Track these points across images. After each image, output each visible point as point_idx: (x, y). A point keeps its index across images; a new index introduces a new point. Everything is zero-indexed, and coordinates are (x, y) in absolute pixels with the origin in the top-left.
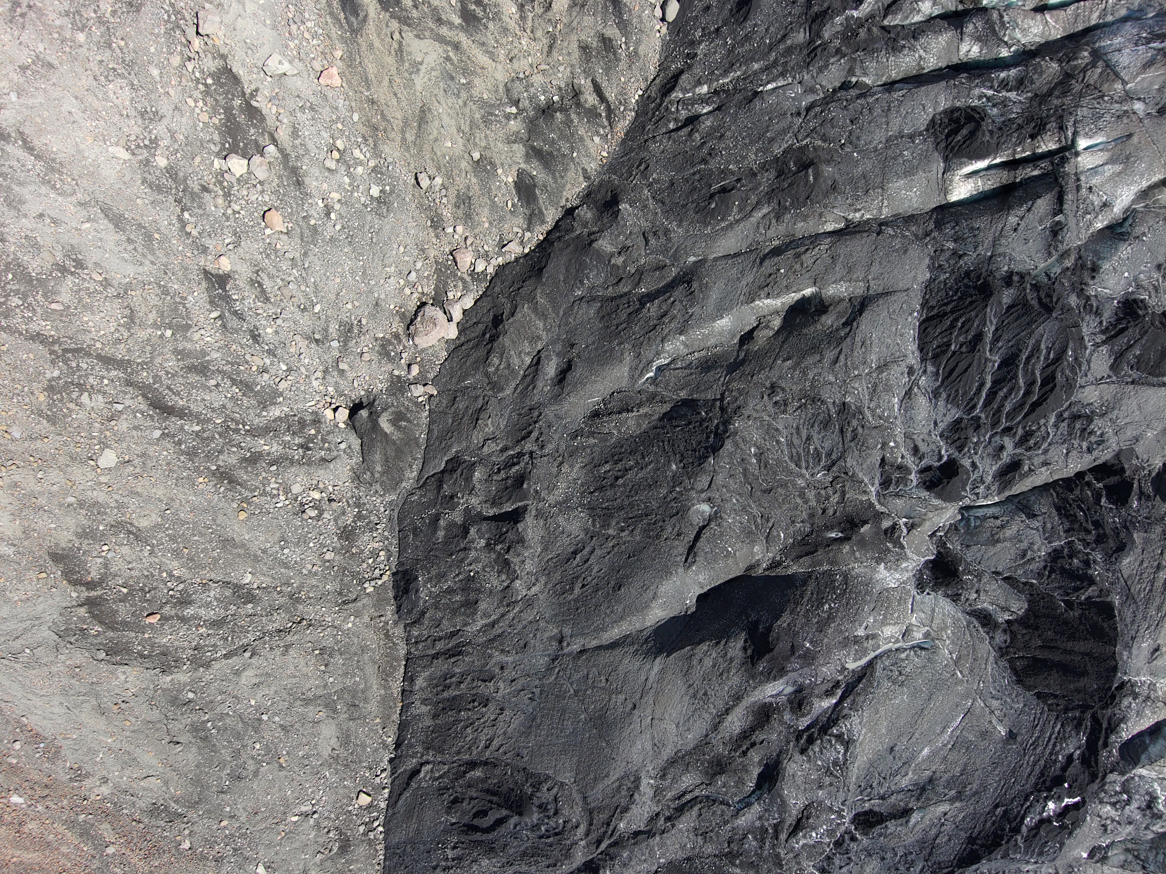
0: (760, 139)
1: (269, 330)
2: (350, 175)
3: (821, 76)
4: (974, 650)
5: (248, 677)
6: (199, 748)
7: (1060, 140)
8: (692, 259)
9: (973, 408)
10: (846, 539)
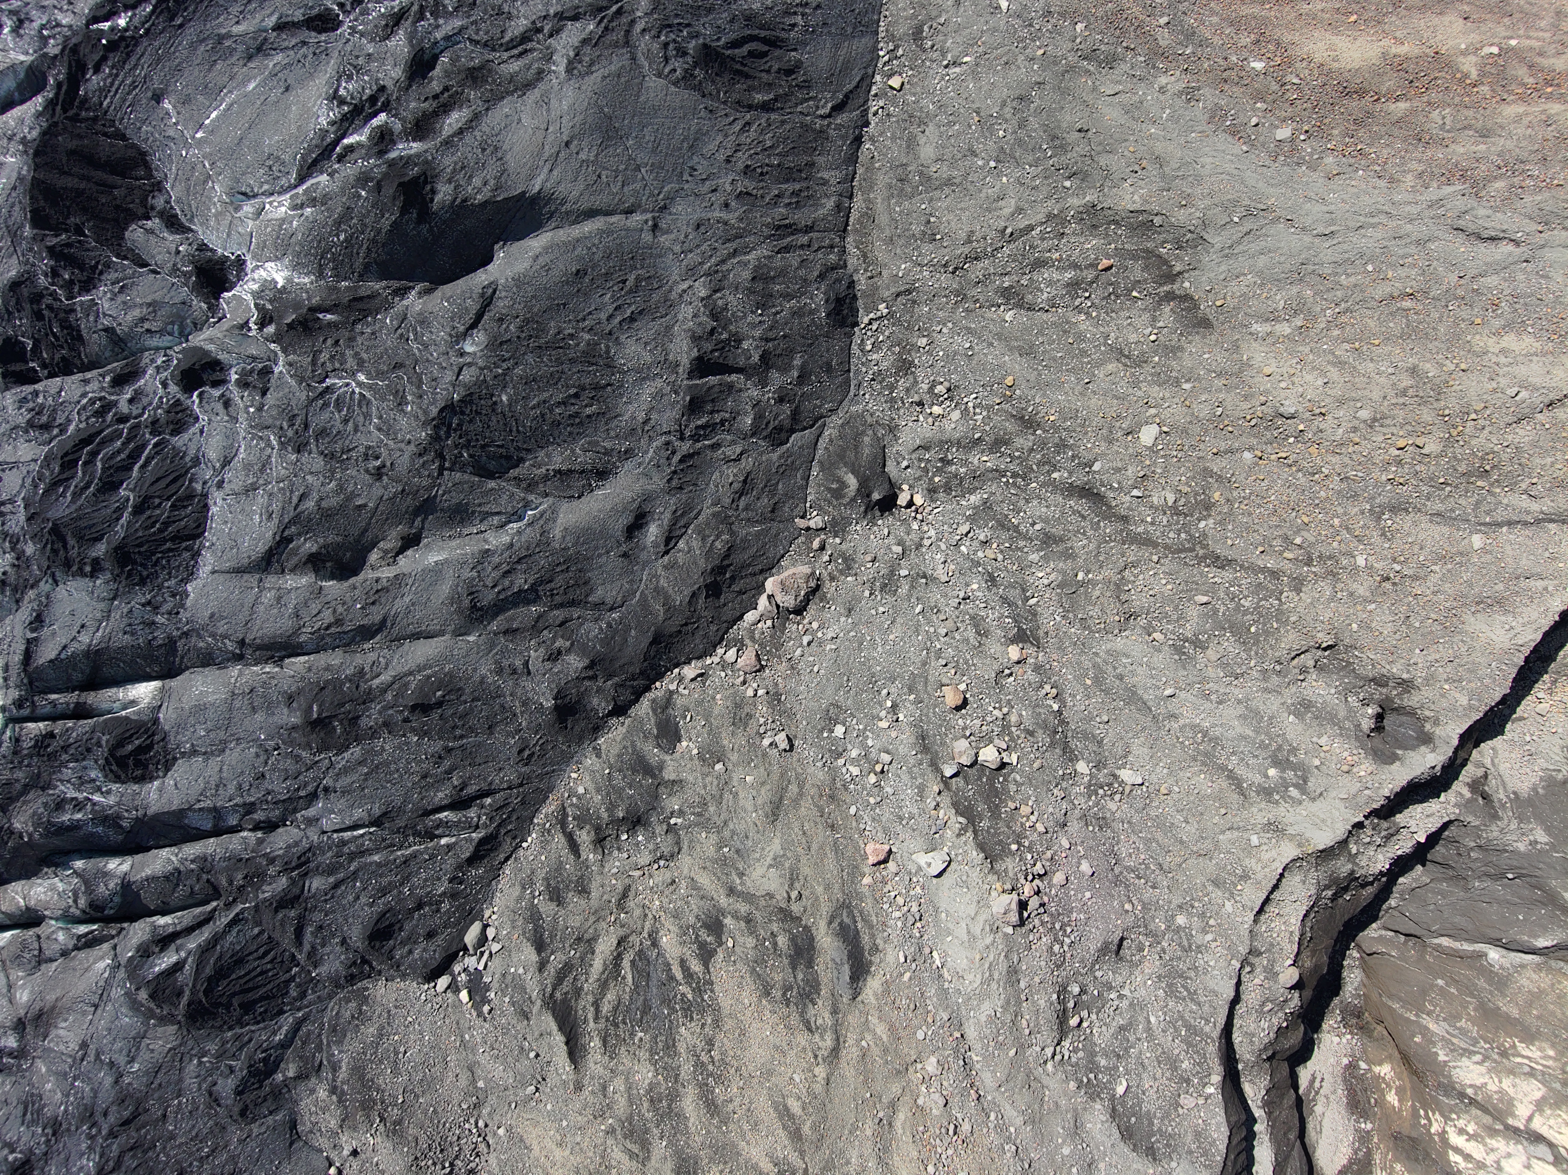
0: (377, 767)
1: (975, 586)
2: (867, 749)
3: (297, 839)
4: (188, 190)
5: (1008, 206)
6: (1059, 127)
7: (21, 729)
8: (471, 638)
9: (156, 445)
10: (313, 310)
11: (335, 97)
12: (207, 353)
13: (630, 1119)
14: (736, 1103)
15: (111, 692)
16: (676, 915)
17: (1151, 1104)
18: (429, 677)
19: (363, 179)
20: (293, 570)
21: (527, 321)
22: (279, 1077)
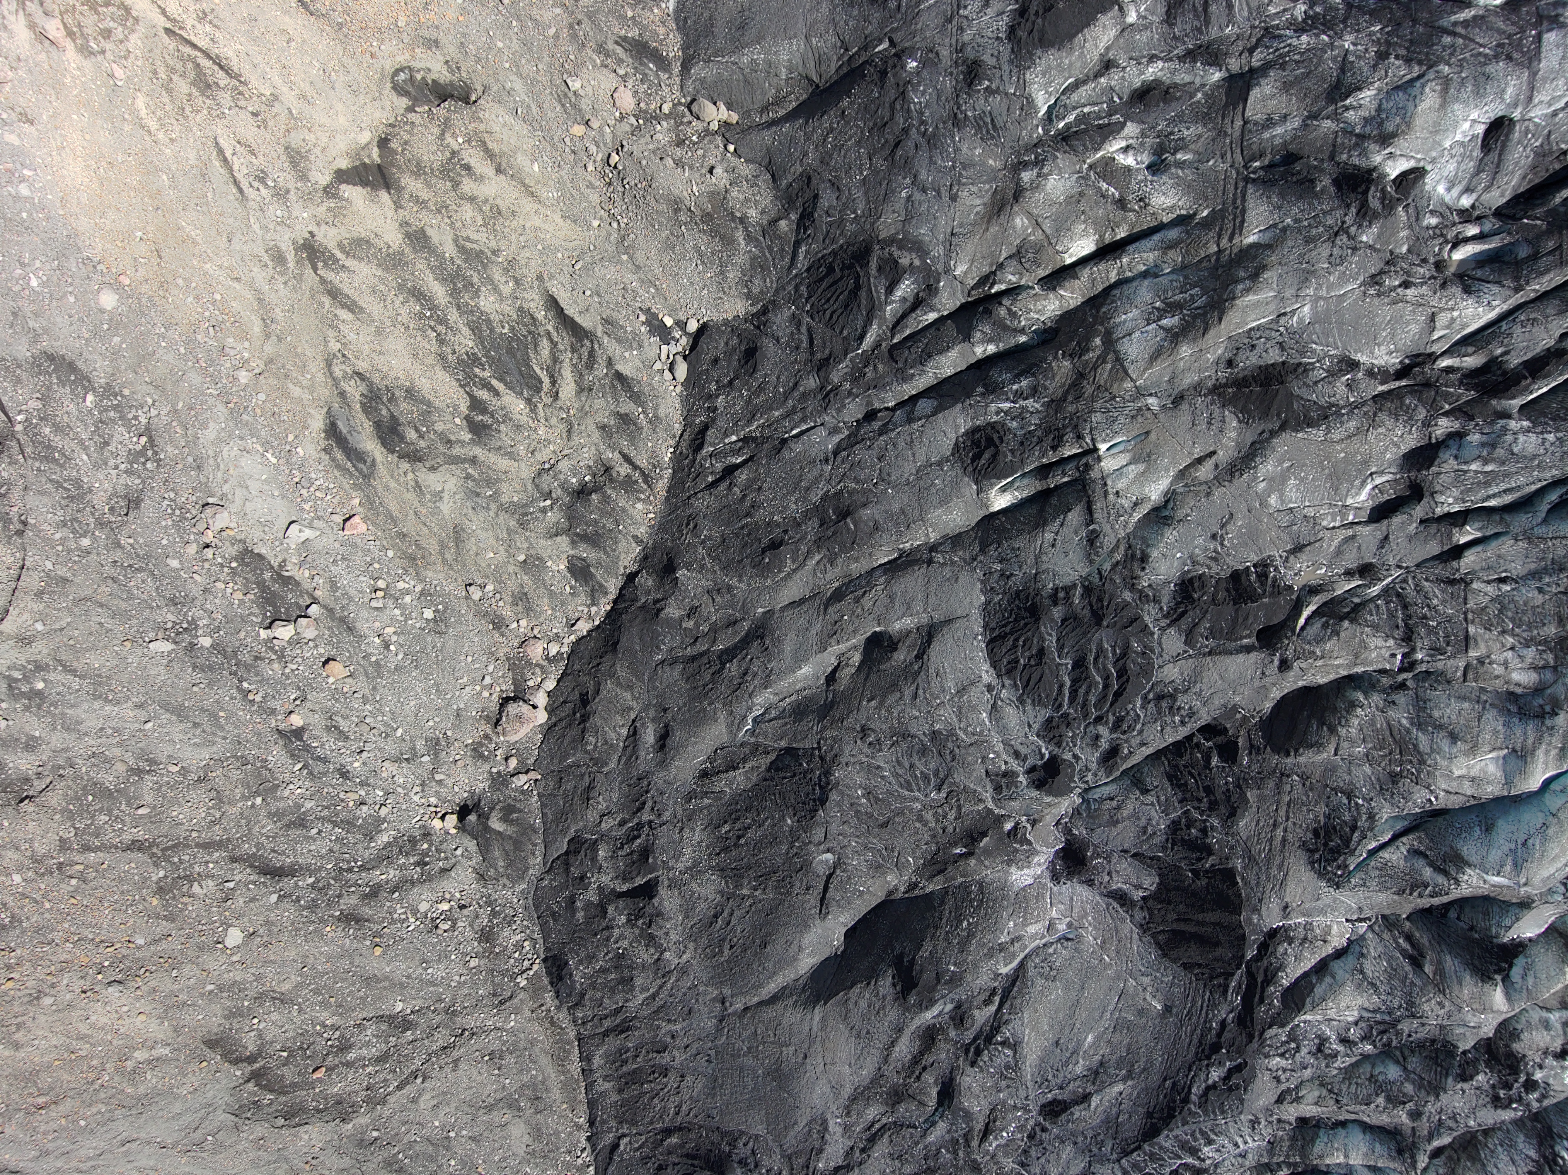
0: (796, 487)
1: (356, 764)
2: (399, 606)
3: (841, 413)
4: (1117, 931)
5: (426, 1100)
7: (1080, 446)
8: (760, 610)
9: (1060, 706)
10: (970, 854)
11: (1015, 1046)
12: (1049, 793)
13: (485, 266)
14: (398, 303)
15: (1026, 494)
16: (519, 427)
17: (64, 393)
18: (779, 571)
19: (955, 980)
20: (909, 632)
21: (789, 893)
22: (793, 217)
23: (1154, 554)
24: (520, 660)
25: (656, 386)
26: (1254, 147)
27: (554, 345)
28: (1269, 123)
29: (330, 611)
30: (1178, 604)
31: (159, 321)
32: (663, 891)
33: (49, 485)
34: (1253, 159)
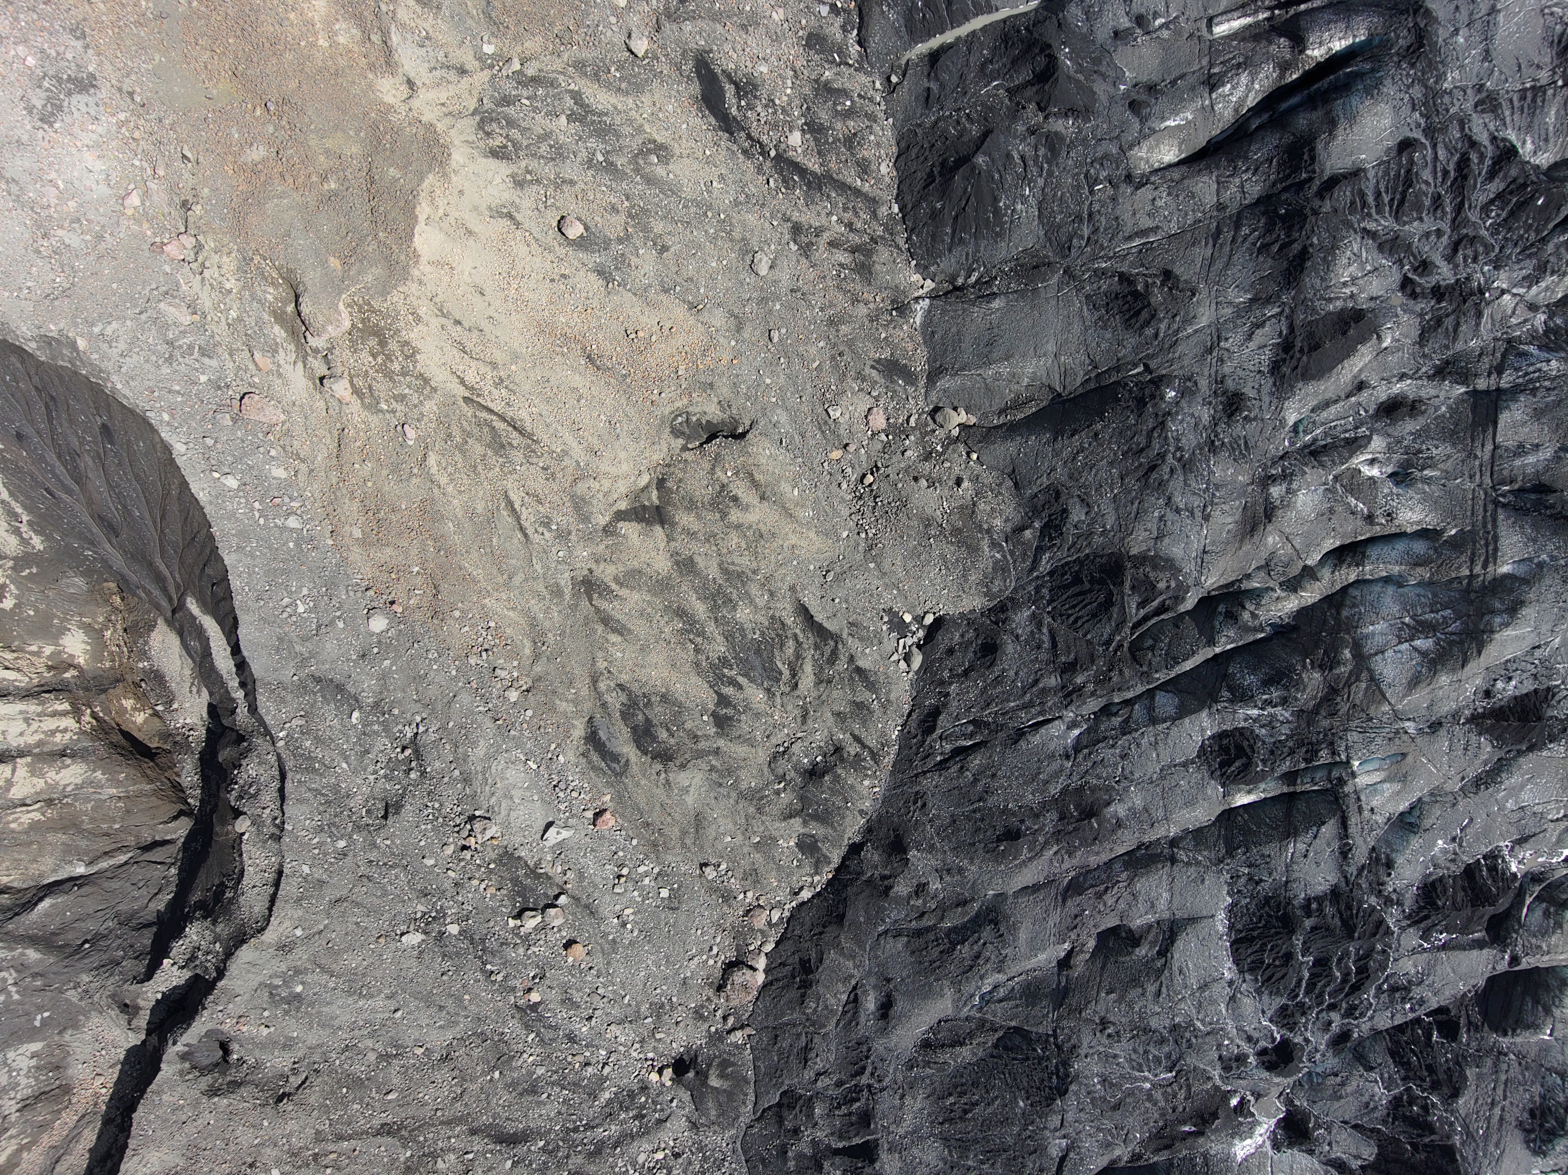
0: (1033, 779)
1: (584, 1028)
2: (637, 887)
3: (1080, 708)
7: (1333, 760)
8: (991, 892)
9: (1297, 994)
10: (1202, 1130)
12: (1278, 1073)
13: (744, 584)
14: (662, 622)
15: (1271, 794)
16: (757, 714)
17: (328, 709)
18: (1014, 858)
20: (1150, 927)
22: (1037, 526)
23: (1400, 860)
24: (743, 927)
25: (890, 674)
26: (1505, 472)
27: (799, 644)
28: (1521, 450)
29: (576, 899)
30: (1421, 908)
31: (433, 646)
32: (884, 1156)
33: (308, 795)
34: (1503, 483)
